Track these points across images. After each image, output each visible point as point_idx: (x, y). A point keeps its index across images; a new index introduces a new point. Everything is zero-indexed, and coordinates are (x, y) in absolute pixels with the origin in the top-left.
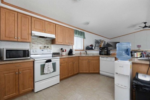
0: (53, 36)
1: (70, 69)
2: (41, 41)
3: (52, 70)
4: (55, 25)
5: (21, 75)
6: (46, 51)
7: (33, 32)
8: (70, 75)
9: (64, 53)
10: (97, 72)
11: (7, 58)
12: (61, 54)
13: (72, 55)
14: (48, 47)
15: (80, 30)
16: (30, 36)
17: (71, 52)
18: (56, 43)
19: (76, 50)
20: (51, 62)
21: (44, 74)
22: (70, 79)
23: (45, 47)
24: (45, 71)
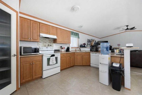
0: (55, 37)
1: (68, 62)
2: (46, 41)
3: (55, 62)
4: (56, 28)
5: (34, 66)
6: (49, 48)
7: (41, 34)
8: (68, 67)
9: (63, 50)
10: (89, 64)
11: (24, 53)
12: (61, 51)
13: (69, 51)
14: (51, 45)
15: (75, 32)
16: (39, 37)
17: (68, 50)
18: (58, 42)
19: (72, 48)
20: (54, 57)
21: (50, 65)
22: (67, 70)
23: (49, 45)
24: (50, 63)
